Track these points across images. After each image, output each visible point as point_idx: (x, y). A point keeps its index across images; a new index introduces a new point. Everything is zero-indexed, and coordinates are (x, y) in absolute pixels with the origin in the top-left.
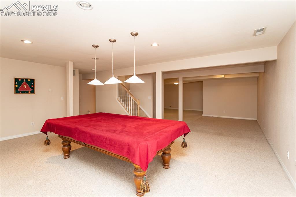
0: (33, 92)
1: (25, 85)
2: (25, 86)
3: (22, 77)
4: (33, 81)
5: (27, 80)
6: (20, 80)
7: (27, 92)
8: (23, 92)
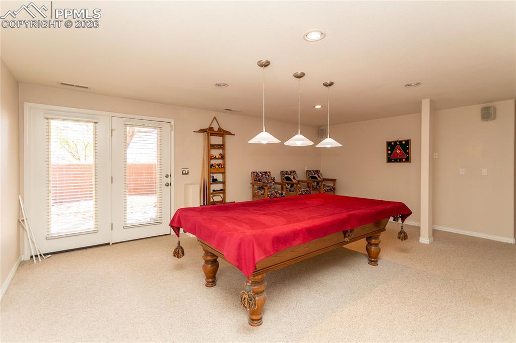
0: (408, 160)
1: (399, 149)
2: (398, 151)
3: (396, 140)
4: (408, 142)
5: (401, 142)
6: (393, 144)
7: (401, 161)
8: (396, 161)
